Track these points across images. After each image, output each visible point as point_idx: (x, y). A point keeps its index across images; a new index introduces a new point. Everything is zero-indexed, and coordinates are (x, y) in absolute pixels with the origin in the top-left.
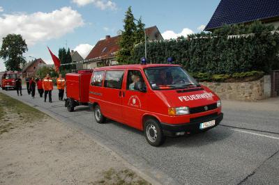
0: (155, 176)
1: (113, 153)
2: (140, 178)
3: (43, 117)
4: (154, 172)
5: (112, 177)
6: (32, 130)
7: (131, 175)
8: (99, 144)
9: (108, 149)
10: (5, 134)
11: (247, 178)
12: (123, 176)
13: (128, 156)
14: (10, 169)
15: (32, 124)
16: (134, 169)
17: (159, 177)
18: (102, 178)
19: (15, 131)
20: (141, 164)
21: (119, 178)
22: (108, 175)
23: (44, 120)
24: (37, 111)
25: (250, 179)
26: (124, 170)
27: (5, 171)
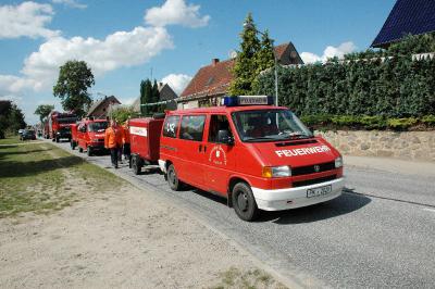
0: (304, 282)
1: (233, 244)
2: (280, 284)
3: (120, 184)
4: (301, 276)
5: (235, 281)
6: (106, 204)
7: (265, 279)
8: (209, 227)
9: (225, 237)
10: (66, 208)
12: (252, 280)
13: (257, 248)
14: (79, 262)
15: (106, 196)
16: (268, 269)
17: (309, 284)
18: (218, 282)
19: (81, 204)
20: (279, 262)
21: (246, 284)
22: (229, 277)
23: (122, 189)
26: (252, 271)
27: (71, 264)
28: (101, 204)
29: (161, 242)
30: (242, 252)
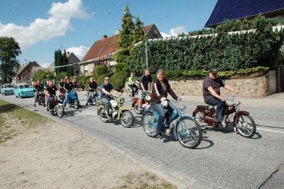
0: (177, 178)
1: (128, 156)
2: (163, 180)
4: (175, 174)
5: (133, 181)
6: (38, 136)
7: (153, 178)
8: (111, 147)
9: (122, 153)
10: (9, 141)
11: (271, 176)
12: (144, 179)
13: (144, 158)
14: (23, 178)
15: (36, 130)
16: (154, 171)
17: (181, 178)
18: (123, 182)
19: (19, 137)
20: (160, 166)
21: (141, 182)
22: (129, 178)
23: (48, 125)
24: (39, 115)
25: (275, 176)
26: (144, 173)
27: (18, 179)
28: (36, 136)
30: (135, 161)
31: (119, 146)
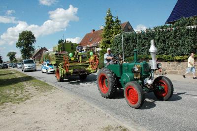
1: (108, 115)
3: (52, 88)
4: (140, 128)
6: (46, 98)
7: (124, 130)
8: (96, 107)
9: (104, 112)
10: (27, 100)
13: (119, 116)
15: (46, 94)
16: (125, 126)
19: (34, 98)
20: (130, 122)
23: (53, 91)
24: (47, 84)
26: (118, 126)
27: (33, 126)
28: (43, 98)
29: (74, 115)
30: (113, 118)
31: (102, 107)
